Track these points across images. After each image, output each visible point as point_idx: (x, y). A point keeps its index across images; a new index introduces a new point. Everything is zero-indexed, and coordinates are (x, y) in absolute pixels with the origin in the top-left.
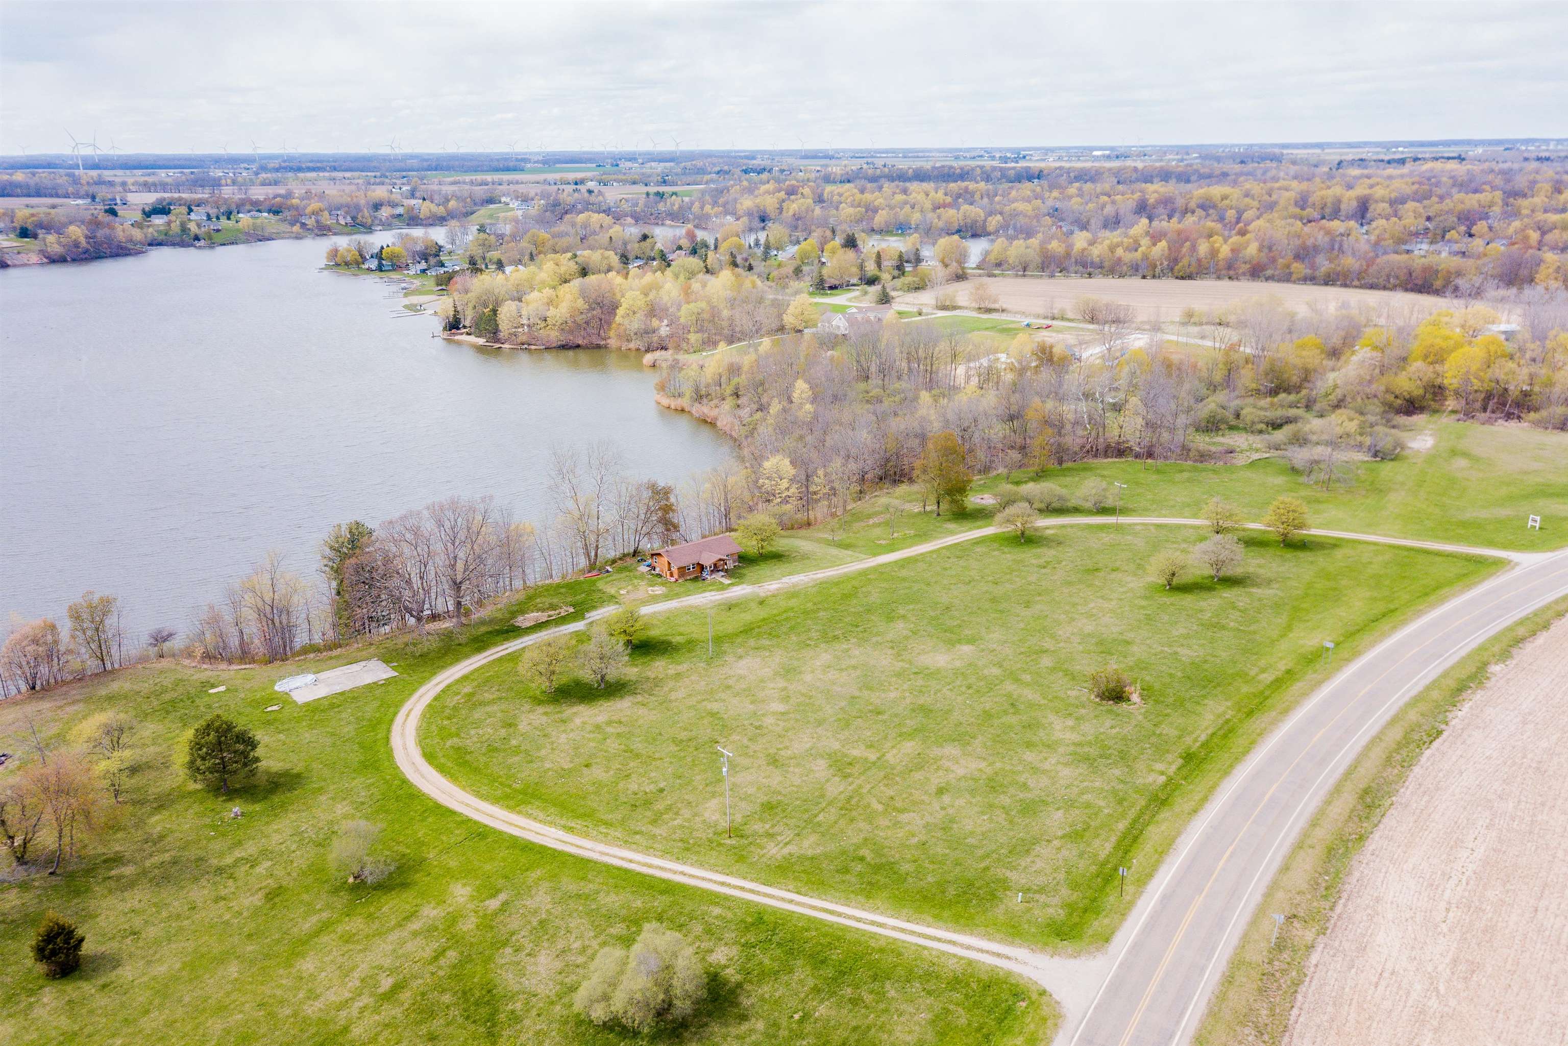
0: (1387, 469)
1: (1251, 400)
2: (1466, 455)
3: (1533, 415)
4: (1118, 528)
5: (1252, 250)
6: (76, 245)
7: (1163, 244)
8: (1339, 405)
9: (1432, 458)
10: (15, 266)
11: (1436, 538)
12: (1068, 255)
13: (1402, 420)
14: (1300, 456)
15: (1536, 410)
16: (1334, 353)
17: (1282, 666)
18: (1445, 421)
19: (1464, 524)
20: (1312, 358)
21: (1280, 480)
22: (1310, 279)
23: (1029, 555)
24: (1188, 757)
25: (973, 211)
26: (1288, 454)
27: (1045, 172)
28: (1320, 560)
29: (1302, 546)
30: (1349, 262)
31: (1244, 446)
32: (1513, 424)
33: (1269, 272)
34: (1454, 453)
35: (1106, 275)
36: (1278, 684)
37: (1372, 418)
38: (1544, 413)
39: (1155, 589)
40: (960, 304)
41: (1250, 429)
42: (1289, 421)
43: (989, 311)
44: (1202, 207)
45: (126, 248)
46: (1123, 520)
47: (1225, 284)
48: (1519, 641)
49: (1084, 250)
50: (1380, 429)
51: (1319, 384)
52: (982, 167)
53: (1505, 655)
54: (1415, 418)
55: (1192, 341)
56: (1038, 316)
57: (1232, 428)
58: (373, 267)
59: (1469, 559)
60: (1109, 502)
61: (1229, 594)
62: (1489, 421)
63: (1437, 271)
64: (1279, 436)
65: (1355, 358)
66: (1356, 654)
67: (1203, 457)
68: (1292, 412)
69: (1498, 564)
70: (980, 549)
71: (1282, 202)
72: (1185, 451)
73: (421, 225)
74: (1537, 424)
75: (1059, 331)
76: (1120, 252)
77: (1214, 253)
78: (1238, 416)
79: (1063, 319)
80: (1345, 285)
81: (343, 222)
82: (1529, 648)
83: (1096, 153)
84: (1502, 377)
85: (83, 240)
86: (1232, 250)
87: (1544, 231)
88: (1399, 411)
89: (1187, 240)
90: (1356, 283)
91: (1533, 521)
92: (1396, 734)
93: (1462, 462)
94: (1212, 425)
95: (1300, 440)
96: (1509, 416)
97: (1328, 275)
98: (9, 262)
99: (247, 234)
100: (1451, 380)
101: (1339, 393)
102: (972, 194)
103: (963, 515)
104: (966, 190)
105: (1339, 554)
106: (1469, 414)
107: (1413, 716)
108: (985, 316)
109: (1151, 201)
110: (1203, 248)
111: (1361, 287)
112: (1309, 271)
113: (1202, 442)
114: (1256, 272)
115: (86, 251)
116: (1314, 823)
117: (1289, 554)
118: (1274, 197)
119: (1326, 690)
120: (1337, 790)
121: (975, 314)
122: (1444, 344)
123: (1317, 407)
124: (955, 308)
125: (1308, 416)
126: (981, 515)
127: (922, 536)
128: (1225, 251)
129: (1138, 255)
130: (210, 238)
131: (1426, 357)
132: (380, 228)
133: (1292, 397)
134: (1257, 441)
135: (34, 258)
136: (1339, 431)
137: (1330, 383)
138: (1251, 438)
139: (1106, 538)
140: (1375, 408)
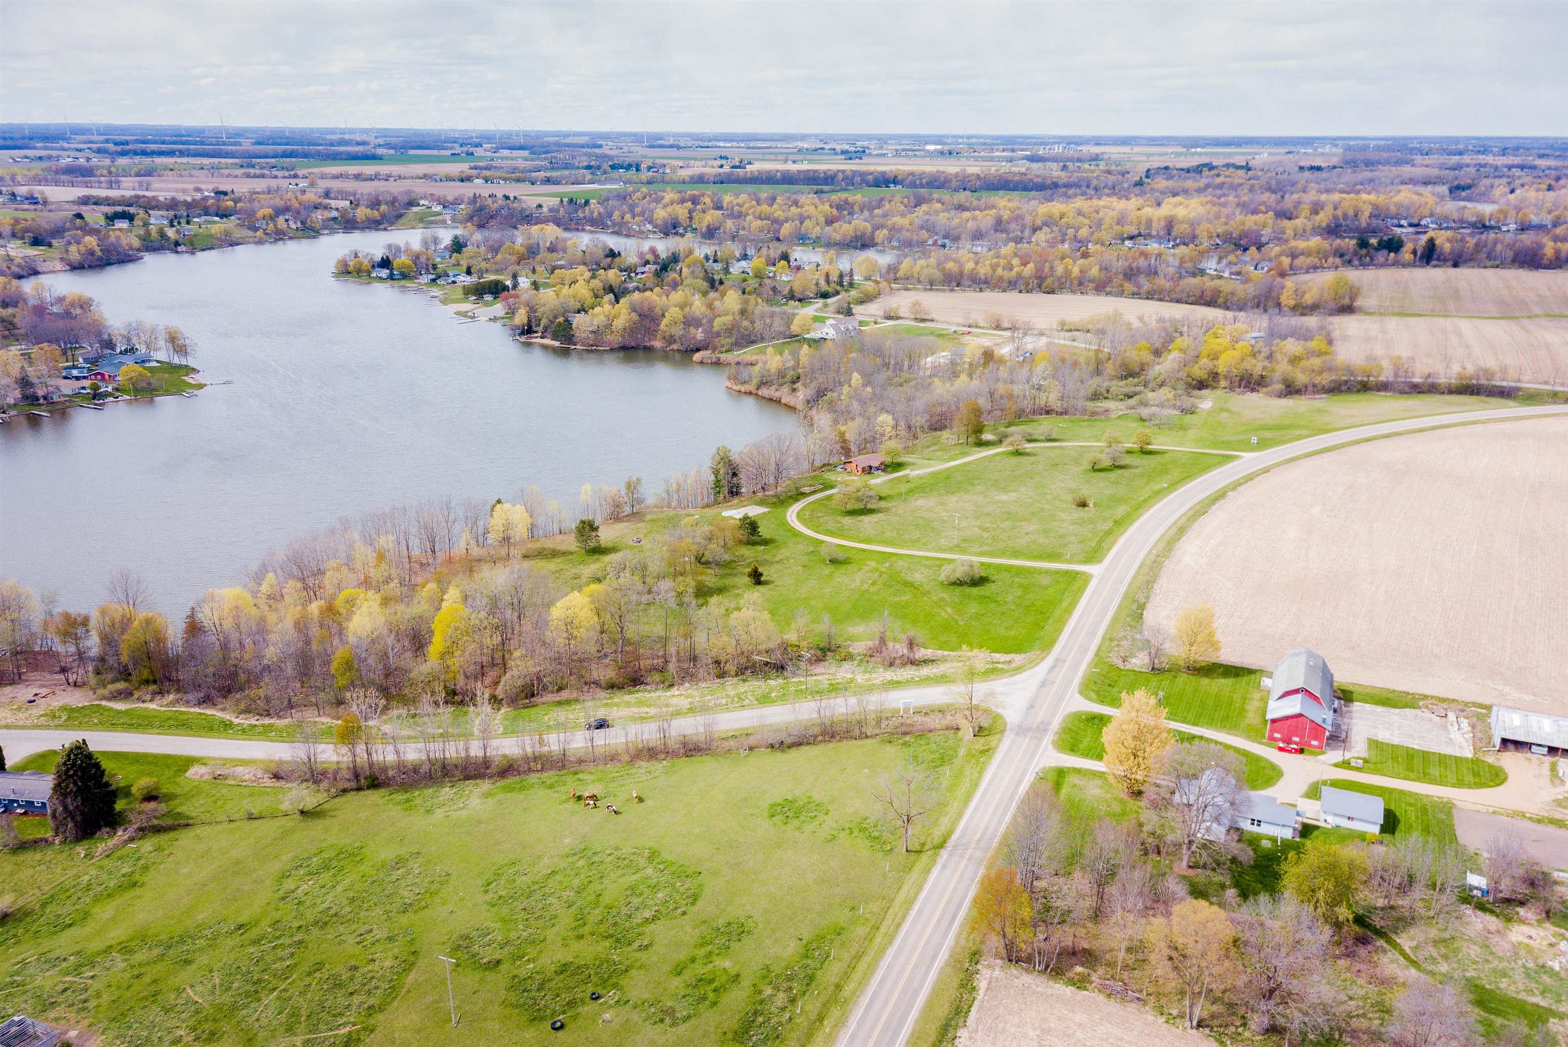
0: (1188, 419)
1: (1114, 382)
2: (1228, 411)
3: (1265, 390)
4: (1061, 447)
5: (1094, 271)
6: (92, 253)
7: (1031, 265)
8: (1161, 385)
9: (1211, 412)
10: (44, 273)
11: (1211, 448)
12: (961, 274)
13: (1196, 393)
14: (1145, 412)
15: (1266, 386)
16: (1157, 353)
17: (1147, 495)
18: (1219, 393)
19: (1223, 443)
20: (1146, 356)
21: (1135, 425)
22: (1135, 295)
23: (1023, 459)
24: (1115, 522)
25: (860, 223)
26: (1138, 411)
27: (900, 177)
28: (1158, 457)
29: (1150, 453)
30: (1162, 282)
31: (1114, 408)
32: (1255, 394)
33: (1108, 289)
34: (1222, 410)
35: (992, 290)
36: (1145, 501)
37: (1180, 392)
38: (1270, 388)
39: (1085, 472)
40: (902, 315)
41: (1116, 398)
42: (1136, 394)
43: (923, 320)
44: (1046, 224)
45: (130, 256)
46: (1063, 444)
47: (1078, 297)
48: (1241, 484)
49: (973, 269)
50: (1185, 397)
51: (1151, 372)
52: (843, 172)
53: (1234, 489)
54: (1203, 391)
55: (1067, 343)
56: (959, 325)
57: (1106, 398)
58: (385, 276)
59: (1223, 456)
60: (1054, 436)
61: (1120, 472)
62: (1243, 393)
63: (1220, 292)
64: (1132, 402)
65: (1170, 357)
66: (1176, 490)
67: (1093, 414)
68: (1138, 389)
69: (1236, 457)
70: (997, 458)
71: (1107, 221)
72: (1084, 411)
73: (358, 228)
74: (1267, 394)
75: (978, 336)
76: (1000, 271)
77: (1068, 272)
78: (1108, 391)
79: (977, 327)
80: (1160, 300)
81: (294, 226)
82: (1243, 487)
83: (929, 147)
84: (1248, 367)
85: (97, 249)
86: (1081, 271)
87: (1294, 256)
88: (1194, 388)
89: (1046, 261)
90: (1167, 298)
91: (1254, 440)
92: (1192, 513)
93: (1225, 414)
94: (1096, 396)
95: (1145, 404)
96: (1253, 390)
97: (1148, 292)
98: (39, 269)
99: (220, 239)
100: (1222, 369)
101: (1162, 377)
102: (852, 206)
103: (981, 444)
104: (846, 202)
105: (1166, 456)
106: (1232, 389)
107: (1197, 508)
108: (922, 325)
109: (1005, 217)
110: (1060, 270)
111: (1171, 301)
112: (1136, 290)
113: (1091, 405)
114: (1101, 287)
115: (100, 259)
116: (1163, 535)
117: (1145, 456)
118: (1101, 213)
119: (1165, 501)
120: (1171, 527)
121: (913, 323)
122: (1218, 348)
123: (1150, 386)
124: (898, 318)
125: (1146, 391)
126: (987, 444)
127: (965, 454)
128: (1076, 271)
129: (1013, 274)
130: (192, 244)
131: (1209, 356)
132: (327, 232)
133: (1136, 380)
134: (1120, 405)
135: (59, 266)
136: (1164, 398)
137: (1157, 372)
138: (1117, 403)
139: (1057, 452)
140: (1181, 386)
